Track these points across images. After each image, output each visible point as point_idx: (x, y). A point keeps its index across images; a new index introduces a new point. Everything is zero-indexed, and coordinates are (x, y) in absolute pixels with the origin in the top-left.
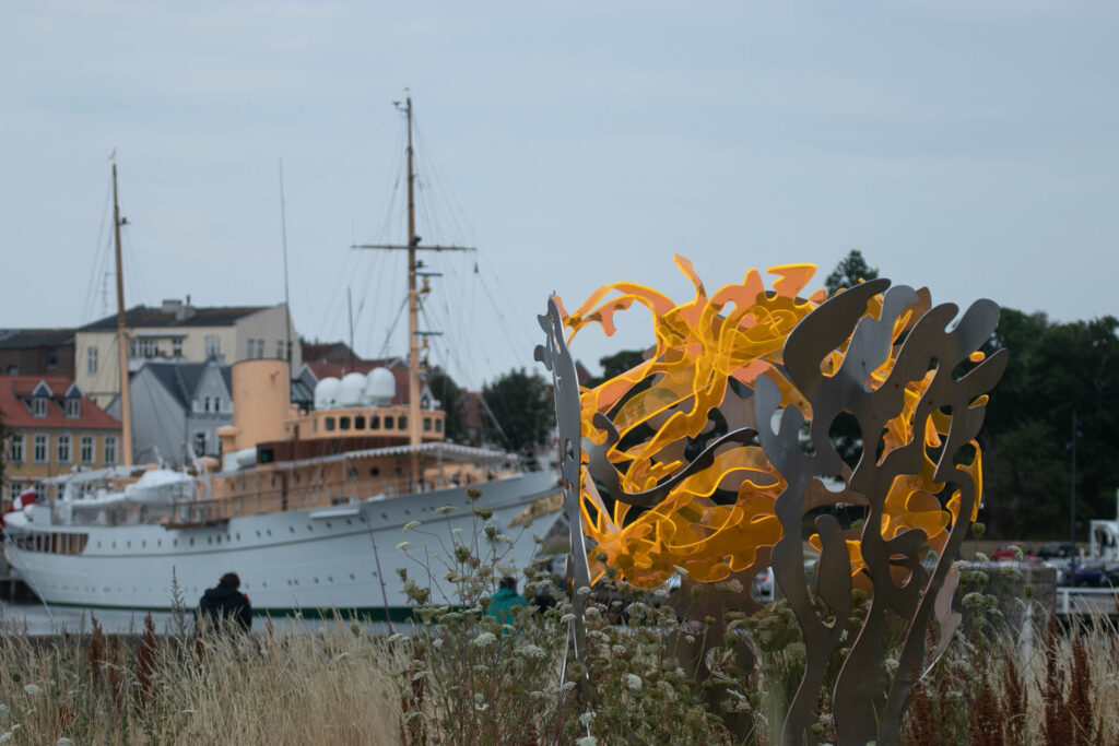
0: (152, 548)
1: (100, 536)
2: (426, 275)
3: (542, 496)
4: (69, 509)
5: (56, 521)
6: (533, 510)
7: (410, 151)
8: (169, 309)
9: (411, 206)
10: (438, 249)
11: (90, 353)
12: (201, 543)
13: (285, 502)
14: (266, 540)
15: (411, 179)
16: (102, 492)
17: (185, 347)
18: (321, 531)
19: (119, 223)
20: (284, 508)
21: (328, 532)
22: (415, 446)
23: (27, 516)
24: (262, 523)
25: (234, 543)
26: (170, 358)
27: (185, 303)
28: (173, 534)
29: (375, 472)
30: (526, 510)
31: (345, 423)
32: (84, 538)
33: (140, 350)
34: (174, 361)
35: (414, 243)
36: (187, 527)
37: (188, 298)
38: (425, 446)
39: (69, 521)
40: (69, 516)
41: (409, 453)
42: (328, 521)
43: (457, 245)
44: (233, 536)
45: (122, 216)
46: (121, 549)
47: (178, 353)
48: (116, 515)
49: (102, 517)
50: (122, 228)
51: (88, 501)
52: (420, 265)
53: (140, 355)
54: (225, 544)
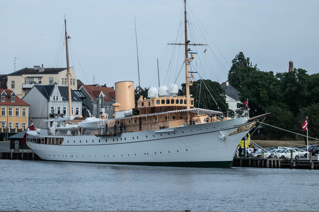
0: (90, 142)
1: (68, 139)
2: (192, 53)
3: (242, 125)
4: (54, 130)
5: (50, 134)
6: (238, 130)
7: (185, 12)
8: (36, 68)
9: (186, 31)
10: (195, 45)
11: (12, 83)
12: (110, 141)
13: (140, 128)
14: (136, 140)
15: (186, 22)
16: (67, 125)
17: (42, 80)
18: (159, 137)
19: (67, 38)
20: (140, 130)
21: (161, 137)
22: (189, 109)
23: (37, 132)
24: (135, 134)
25: (123, 141)
26: (38, 84)
27: (41, 67)
28: (99, 138)
29: (174, 118)
30: (236, 130)
31: (163, 102)
32: (62, 139)
33: (28, 81)
34: (39, 84)
35: (187, 43)
36: (104, 136)
37: (42, 65)
38: (191, 109)
39: (54, 134)
40: (54, 132)
41: (186, 112)
42: (161, 134)
43: (201, 44)
44: (123, 139)
45: (68, 36)
46: (77, 142)
47: (40, 82)
48: (74, 132)
49: (69, 133)
50: (68, 40)
51: (62, 127)
52: (189, 50)
53: (28, 83)
54: (120, 141)
